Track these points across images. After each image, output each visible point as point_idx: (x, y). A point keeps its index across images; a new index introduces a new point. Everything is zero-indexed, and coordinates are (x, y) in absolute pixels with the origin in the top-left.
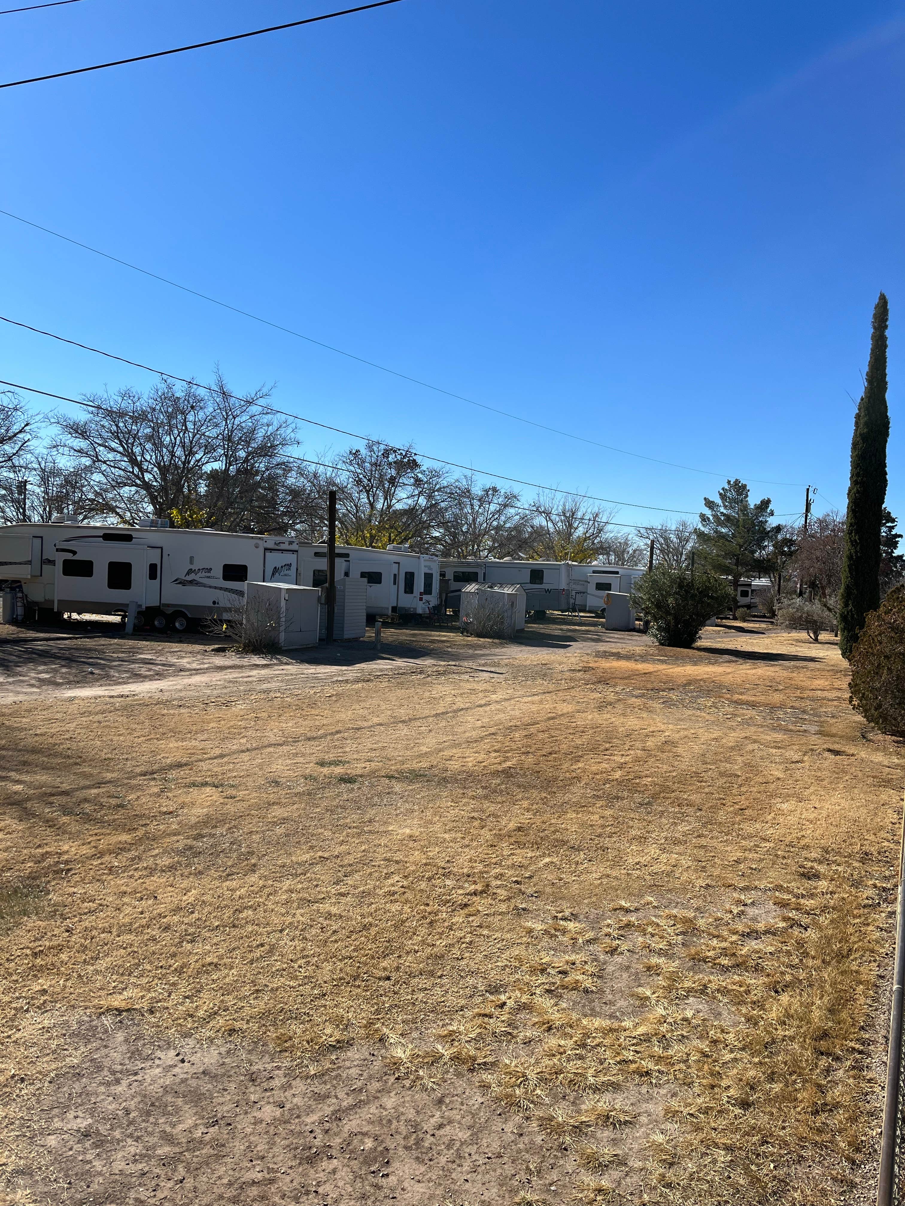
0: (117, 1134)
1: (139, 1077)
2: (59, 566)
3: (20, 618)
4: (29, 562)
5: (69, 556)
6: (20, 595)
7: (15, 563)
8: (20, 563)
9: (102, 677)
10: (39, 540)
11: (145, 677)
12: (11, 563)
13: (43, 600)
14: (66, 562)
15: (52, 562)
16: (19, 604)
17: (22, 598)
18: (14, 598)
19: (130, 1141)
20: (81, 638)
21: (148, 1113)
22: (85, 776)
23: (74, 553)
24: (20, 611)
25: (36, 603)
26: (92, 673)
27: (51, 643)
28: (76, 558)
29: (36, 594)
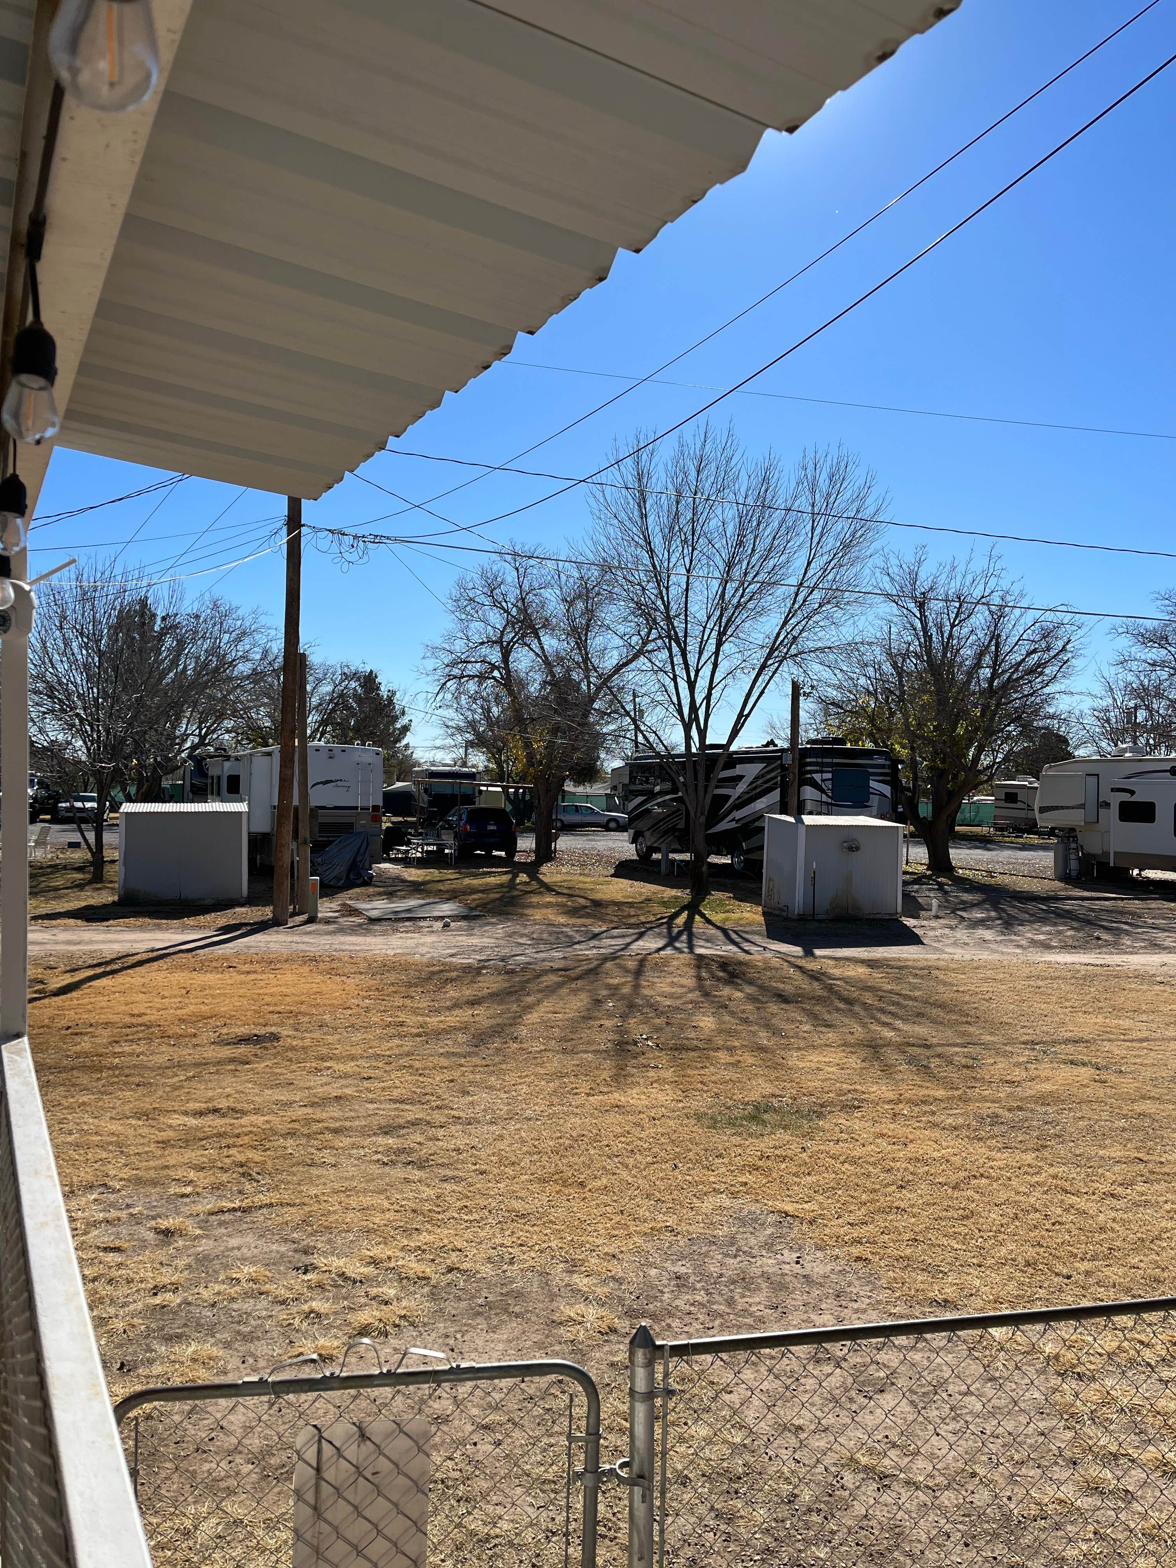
0: (698, 1286)
1: (753, 1260)
2: (1115, 809)
3: (1074, 873)
4: (1082, 806)
5: (1126, 797)
6: (1073, 845)
7: (1067, 808)
8: (1073, 808)
9: (1107, 944)
10: (1095, 779)
11: (1165, 948)
12: (1063, 808)
13: (1100, 852)
14: (1123, 804)
15: (1107, 805)
16: (1073, 856)
17: (1077, 850)
18: (1067, 849)
19: (702, 1292)
20: (1129, 899)
21: (734, 1282)
22: (964, 1034)
23: (1132, 793)
24: (1074, 865)
25: (1094, 856)
26: (1098, 938)
27: (1086, 903)
28: (1134, 799)
29: (1092, 844)
